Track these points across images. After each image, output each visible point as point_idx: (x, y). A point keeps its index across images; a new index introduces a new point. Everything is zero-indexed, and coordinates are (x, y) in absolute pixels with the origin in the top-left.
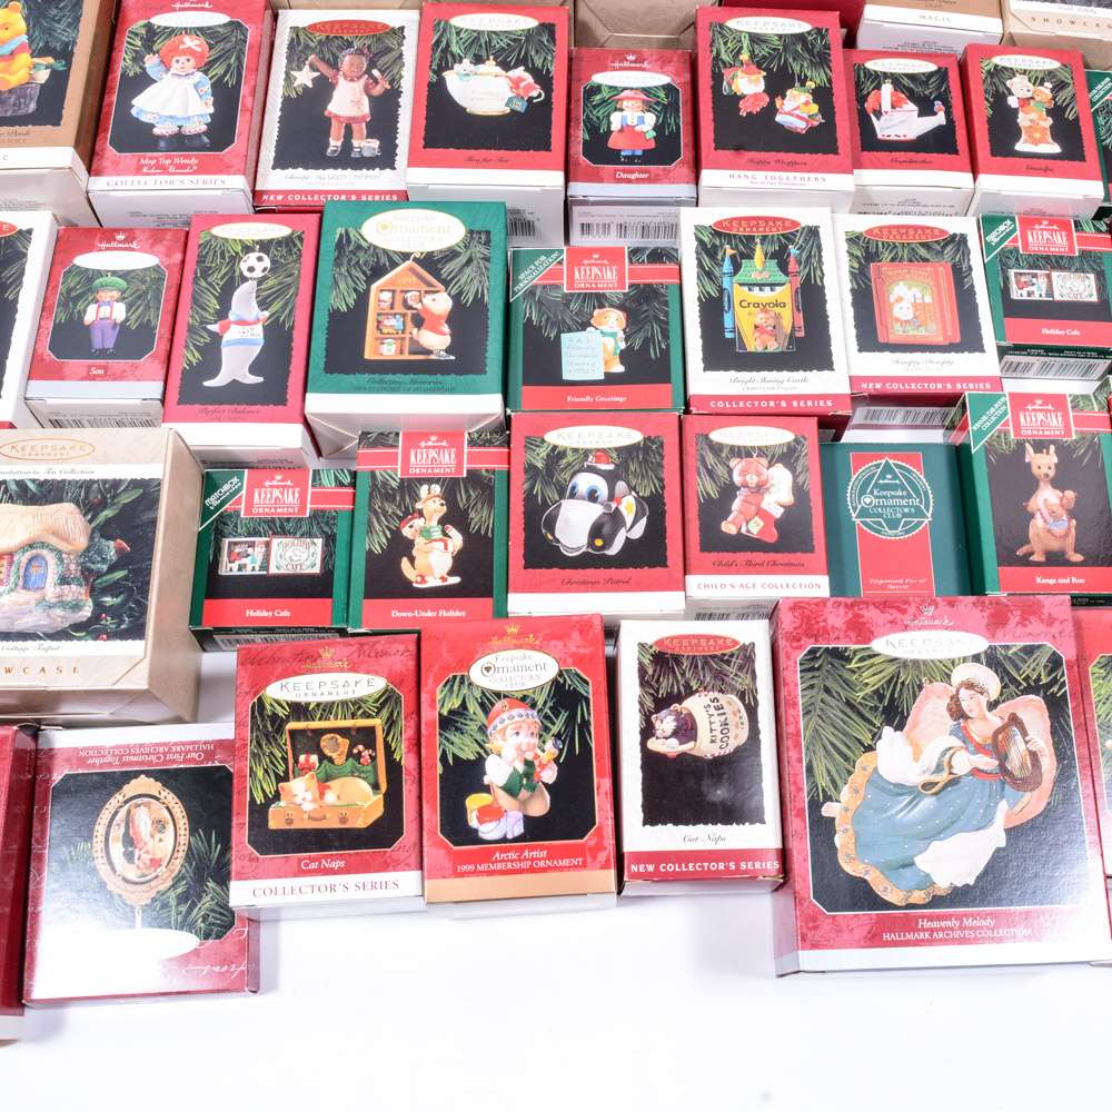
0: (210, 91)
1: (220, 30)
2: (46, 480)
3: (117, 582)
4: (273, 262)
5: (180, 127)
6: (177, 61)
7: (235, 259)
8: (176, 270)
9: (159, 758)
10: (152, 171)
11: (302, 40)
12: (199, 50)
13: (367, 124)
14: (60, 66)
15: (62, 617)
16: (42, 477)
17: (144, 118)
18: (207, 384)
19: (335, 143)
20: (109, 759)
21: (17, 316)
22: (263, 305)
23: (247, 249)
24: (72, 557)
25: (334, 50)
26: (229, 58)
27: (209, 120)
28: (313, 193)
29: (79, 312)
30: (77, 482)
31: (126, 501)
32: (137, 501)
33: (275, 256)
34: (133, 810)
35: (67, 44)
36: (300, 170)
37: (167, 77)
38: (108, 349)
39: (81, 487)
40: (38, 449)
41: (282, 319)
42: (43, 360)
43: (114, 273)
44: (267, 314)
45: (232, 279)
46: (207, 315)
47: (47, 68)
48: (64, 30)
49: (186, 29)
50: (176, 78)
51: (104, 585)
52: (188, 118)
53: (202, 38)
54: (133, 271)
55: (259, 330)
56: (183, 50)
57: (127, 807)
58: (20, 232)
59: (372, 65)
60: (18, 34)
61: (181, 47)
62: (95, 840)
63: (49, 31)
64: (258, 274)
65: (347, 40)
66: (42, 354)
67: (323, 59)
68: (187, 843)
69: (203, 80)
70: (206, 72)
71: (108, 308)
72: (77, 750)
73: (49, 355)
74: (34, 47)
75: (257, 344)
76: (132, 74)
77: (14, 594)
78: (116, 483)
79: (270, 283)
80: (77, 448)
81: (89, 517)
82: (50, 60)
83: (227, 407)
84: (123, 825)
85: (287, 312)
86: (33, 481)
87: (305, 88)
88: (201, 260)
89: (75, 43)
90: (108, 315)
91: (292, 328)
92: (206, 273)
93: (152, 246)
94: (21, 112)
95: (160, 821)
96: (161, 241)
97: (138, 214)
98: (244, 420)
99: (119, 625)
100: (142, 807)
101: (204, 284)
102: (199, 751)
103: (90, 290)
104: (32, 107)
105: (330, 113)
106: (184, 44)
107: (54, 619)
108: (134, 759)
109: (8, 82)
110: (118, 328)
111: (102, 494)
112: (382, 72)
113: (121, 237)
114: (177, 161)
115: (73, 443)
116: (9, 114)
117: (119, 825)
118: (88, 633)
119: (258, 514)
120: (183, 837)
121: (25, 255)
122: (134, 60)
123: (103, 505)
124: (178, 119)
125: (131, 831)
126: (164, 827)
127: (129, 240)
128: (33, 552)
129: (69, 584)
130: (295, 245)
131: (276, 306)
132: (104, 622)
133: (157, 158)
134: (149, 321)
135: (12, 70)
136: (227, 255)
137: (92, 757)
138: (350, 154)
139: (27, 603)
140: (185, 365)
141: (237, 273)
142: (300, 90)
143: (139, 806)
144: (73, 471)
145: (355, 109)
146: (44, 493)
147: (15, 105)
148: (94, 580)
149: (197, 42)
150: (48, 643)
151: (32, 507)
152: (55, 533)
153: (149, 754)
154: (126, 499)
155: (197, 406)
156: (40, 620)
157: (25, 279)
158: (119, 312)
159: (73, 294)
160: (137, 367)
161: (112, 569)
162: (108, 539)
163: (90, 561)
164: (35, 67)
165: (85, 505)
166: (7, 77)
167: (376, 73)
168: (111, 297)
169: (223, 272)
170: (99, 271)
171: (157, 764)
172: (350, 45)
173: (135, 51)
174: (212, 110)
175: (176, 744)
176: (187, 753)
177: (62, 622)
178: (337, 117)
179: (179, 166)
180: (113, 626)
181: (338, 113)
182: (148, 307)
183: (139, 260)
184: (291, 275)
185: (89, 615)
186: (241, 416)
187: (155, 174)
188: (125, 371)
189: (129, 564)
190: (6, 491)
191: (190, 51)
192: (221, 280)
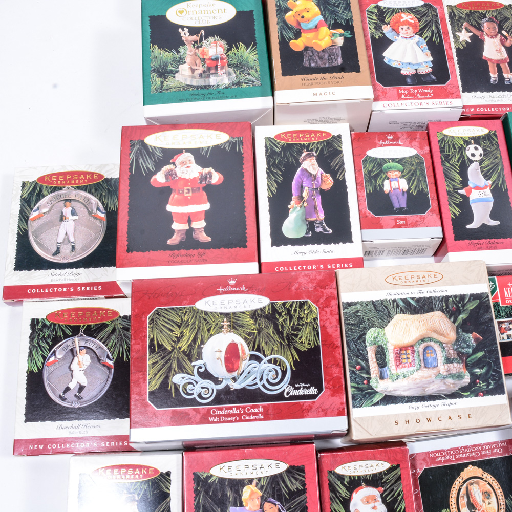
0: (427, 47)
1: (421, 9)
2: (420, 298)
3: (480, 359)
4: (484, 150)
5: (416, 70)
6: (402, 29)
7: (462, 149)
8: (429, 157)
9: (477, 454)
10: (407, 98)
11: (456, 14)
12: (413, 22)
13: (508, 63)
14: (348, 34)
15: (453, 384)
16: (417, 296)
17: (394, 65)
18: (468, 227)
19: (494, 76)
20: (448, 457)
21: (348, 190)
22: (487, 176)
23: (467, 143)
24: (449, 346)
25: (477, 19)
26: (431, 26)
27: (432, 65)
28: (490, 106)
29: (379, 185)
30: (439, 298)
31: (472, 308)
32: (478, 307)
33: (484, 146)
34: (469, 487)
35: (348, 21)
36: (479, 92)
37: (399, 38)
38: (404, 208)
39: (442, 300)
40: (409, 278)
41: (499, 184)
42: (367, 216)
43: (393, 160)
44: (490, 182)
45: (464, 162)
46: (456, 184)
47: (341, 35)
48: (343, 12)
49: (401, 9)
50: (405, 39)
51: (473, 361)
52: (419, 64)
53: (412, 15)
54: (404, 158)
55: (488, 191)
56: (404, 22)
57: (465, 485)
58: (334, 137)
59: (501, 28)
60: (316, 15)
61: (402, 20)
62: (451, 508)
63: (334, 13)
64: (478, 158)
65: (482, 13)
66: (365, 213)
67: (472, 25)
68: (505, 503)
69: (421, 40)
70: (421, 35)
71: (396, 182)
72: (428, 453)
73: (370, 214)
74: (329, 23)
75: (491, 201)
76: (377, 37)
77: (420, 371)
78: (462, 297)
79: (486, 163)
80: (432, 276)
81: (452, 319)
82: (341, 31)
83: (484, 241)
84: (465, 497)
85: (501, 180)
86: (413, 299)
87: (467, 42)
88: (442, 150)
89: (352, 20)
90: (397, 187)
91: (506, 190)
92: (447, 158)
93: (410, 142)
94: (334, 64)
95: (486, 492)
96: (415, 139)
97: (394, 123)
98: (496, 248)
99: (488, 386)
100: (474, 485)
101: (449, 165)
102: (498, 448)
103: (382, 171)
104: (340, 61)
105: (486, 58)
106: (403, 18)
107: (449, 385)
108: (463, 456)
109: (320, 46)
110: (406, 195)
111: (456, 304)
112: (508, 32)
113: (390, 137)
114: (420, 90)
115: (429, 273)
116: (327, 66)
117: (463, 497)
118: (471, 393)
119: (510, 303)
120: (502, 500)
121: (341, 152)
122: (375, 28)
123: (458, 312)
124: (414, 65)
125: (471, 499)
126: (489, 495)
127: (396, 138)
128: (425, 344)
129: (452, 363)
130: (494, 140)
131: (494, 177)
132: (478, 385)
133: (408, 89)
134: (422, 189)
135: (320, 37)
136: (457, 147)
137: (438, 457)
138: (504, 82)
139: (430, 377)
140: (452, 216)
141: (466, 158)
142: (464, 44)
143: (472, 484)
144: (434, 291)
145: (499, 54)
146: (422, 306)
147: (329, 60)
148: (466, 359)
149: (410, 17)
150: (449, 401)
151: (416, 315)
152: (435, 331)
153: (471, 452)
154: (471, 306)
155: (467, 241)
156: (440, 387)
157: (345, 166)
158: (403, 185)
159: (372, 174)
160: (424, 218)
161: (475, 351)
162: (467, 332)
163: (461, 347)
164: (333, 36)
165: (448, 312)
166: (319, 42)
167: (504, 32)
168: (396, 175)
169: (457, 157)
170: (383, 159)
171: (477, 458)
172: (485, 16)
173: (374, 23)
174: (431, 59)
175: (485, 444)
176: (492, 449)
177: (454, 387)
178: (490, 60)
179: (422, 94)
180: (485, 387)
181: (490, 58)
182: (419, 181)
183: (406, 152)
184: (497, 158)
185: (469, 381)
186: (493, 245)
187: (410, 99)
188: (417, 221)
189: (484, 347)
190: (398, 306)
191: (407, 23)
192: (458, 162)
